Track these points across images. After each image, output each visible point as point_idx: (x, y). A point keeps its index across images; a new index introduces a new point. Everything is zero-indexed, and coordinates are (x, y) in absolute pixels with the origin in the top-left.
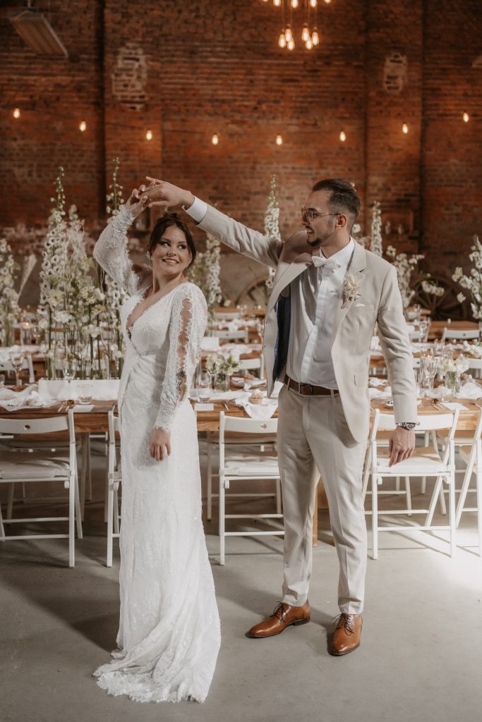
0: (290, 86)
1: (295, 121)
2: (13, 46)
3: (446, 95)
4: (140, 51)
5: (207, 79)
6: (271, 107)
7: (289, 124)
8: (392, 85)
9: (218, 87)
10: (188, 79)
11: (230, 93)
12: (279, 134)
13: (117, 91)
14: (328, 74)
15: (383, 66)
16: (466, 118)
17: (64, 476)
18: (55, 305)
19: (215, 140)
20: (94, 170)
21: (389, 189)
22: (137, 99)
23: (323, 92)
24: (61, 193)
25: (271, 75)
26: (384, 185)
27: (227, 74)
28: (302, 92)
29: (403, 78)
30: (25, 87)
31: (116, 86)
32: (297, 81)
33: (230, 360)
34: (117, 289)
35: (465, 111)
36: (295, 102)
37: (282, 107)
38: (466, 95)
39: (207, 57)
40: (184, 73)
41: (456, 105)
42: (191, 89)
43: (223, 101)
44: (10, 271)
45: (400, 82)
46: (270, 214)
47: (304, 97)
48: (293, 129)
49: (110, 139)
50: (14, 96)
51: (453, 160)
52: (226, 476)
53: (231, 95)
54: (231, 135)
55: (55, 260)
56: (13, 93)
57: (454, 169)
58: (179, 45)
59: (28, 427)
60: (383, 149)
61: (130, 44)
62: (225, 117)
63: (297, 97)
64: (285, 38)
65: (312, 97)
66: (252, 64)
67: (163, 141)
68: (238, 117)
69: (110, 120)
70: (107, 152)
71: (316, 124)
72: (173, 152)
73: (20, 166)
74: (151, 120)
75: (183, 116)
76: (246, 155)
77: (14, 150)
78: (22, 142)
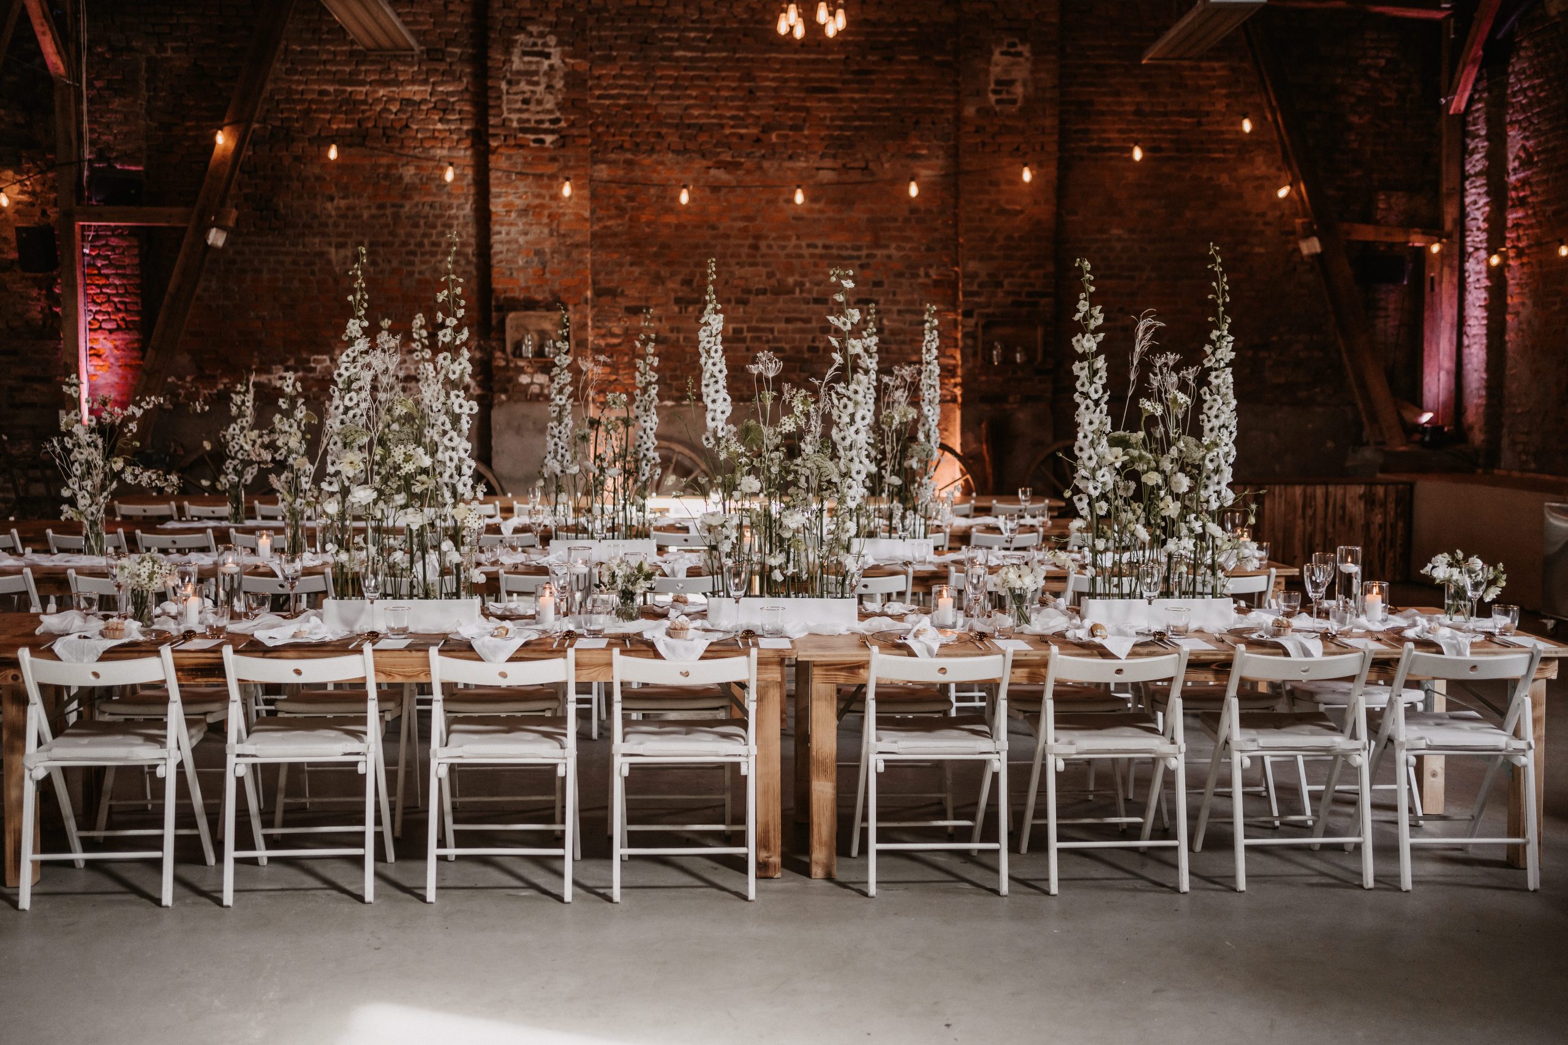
0: (819, 100)
1: (828, 162)
2: (328, 33)
3: (1103, 113)
4: (552, 40)
5: (670, 87)
6: (787, 137)
7: (818, 169)
8: (1004, 96)
9: (692, 102)
10: (637, 88)
11: (713, 112)
12: (799, 187)
13: (510, 111)
14: (889, 77)
15: (989, 61)
16: (1138, 154)
17: (358, 754)
18: (351, 475)
19: (684, 198)
20: (470, 250)
21: (1000, 284)
22: (546, 125)
23: (880, 110)
24: (361, 289)
25: (786, 80)
26: (989, 275)
27: (707, 79)
28: (840, 110)
29: (1025, 85)
30: (351, 105)
31: (509, 102)
32: (834, 90)
33: (640, 568)
34: (453, 449)
35: (1136, 144)
36: (828, 128)
37: (806, 137)
38: (1138, 112)
39: (672, 49)
40: (630, 78)
41: (1120, 131)
42: (641, 107)
43: (701, 128)
44: (299, 427)
45: (1019, 90)
46: (707, 324)
47: (844, 119)
48: (826, 176)
49: (499, 196)
50: (329, 122)
51: (1115, 232)
52: (624, 755)
53: (714, 117)
54: (715, 189)
55: (351, 399)
56: (328, 116)
57: (1118, 246)
58: (621, 29)
59: (298, 672)
60: (987, 211)
61: (534, 29)
62: (703, 156)
63: (832, 119)
64: (787, 19)
65: (860, 119)
66: (752, 60)
67: (594, 197)
68: (727, 157)
69: (499, 163)
70: (494, 218)
71: (866, 168)
72: (610, 218)
73: (340, 246)
74: (572, 163)
75: (629, 156)
76: (741, 224)
77: (330, 216)
78: (343, 203)
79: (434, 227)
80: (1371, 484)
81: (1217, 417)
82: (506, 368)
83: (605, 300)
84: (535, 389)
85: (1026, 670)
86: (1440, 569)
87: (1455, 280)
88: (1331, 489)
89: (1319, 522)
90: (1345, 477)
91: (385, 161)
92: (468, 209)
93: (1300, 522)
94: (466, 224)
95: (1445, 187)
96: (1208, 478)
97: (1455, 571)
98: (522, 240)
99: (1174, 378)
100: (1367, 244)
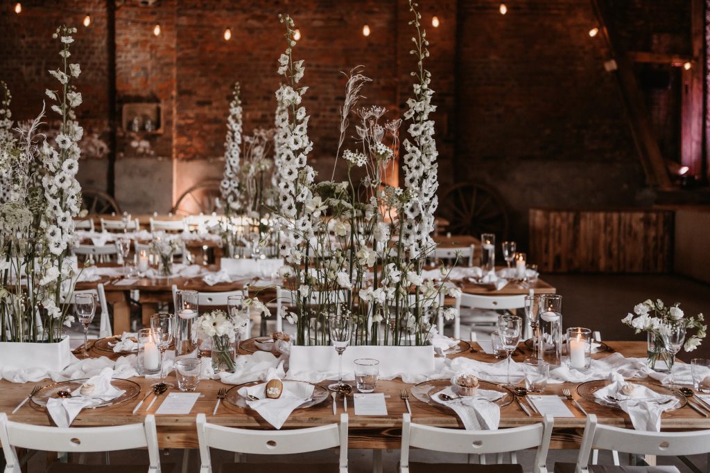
1: (319, 16)
7: (313, 19)
12: (297, 29)
16: (503, 10)
20: (105, 67)
35: (502, 3)
48: (317, 23)
49: (120, 35)
54: (251, 30)
62: (244, 12)
67: (179, 36)
68: (258, 12)
69: (121, 15)
70: (117, 48)
71: (341, 20)
72: (188, 48)
73: (28, 65)
74: (164, 15)
75: (200, 12)
76: (266, 52)
77: (22, 47)
78: (30, 39)
79: (84, 53)
80: (647, 212)
81: (417, 168)
82: (124, 137)
83: (185, 97)
84: (141, 150)
85: (182, 435)
86: (641, 318)
87: (701, 86)
88: (623, 214)
89: (615, 235)
90: (632, 206)
91: (55, 14)
92: (104, 43)
93: (602, 235)
94: (102, 53)
95: (694, 29)
96: (410, 227)
97: (656, 321)
98: (134, 61)
99: (379, 131)
100: (646, 65)
